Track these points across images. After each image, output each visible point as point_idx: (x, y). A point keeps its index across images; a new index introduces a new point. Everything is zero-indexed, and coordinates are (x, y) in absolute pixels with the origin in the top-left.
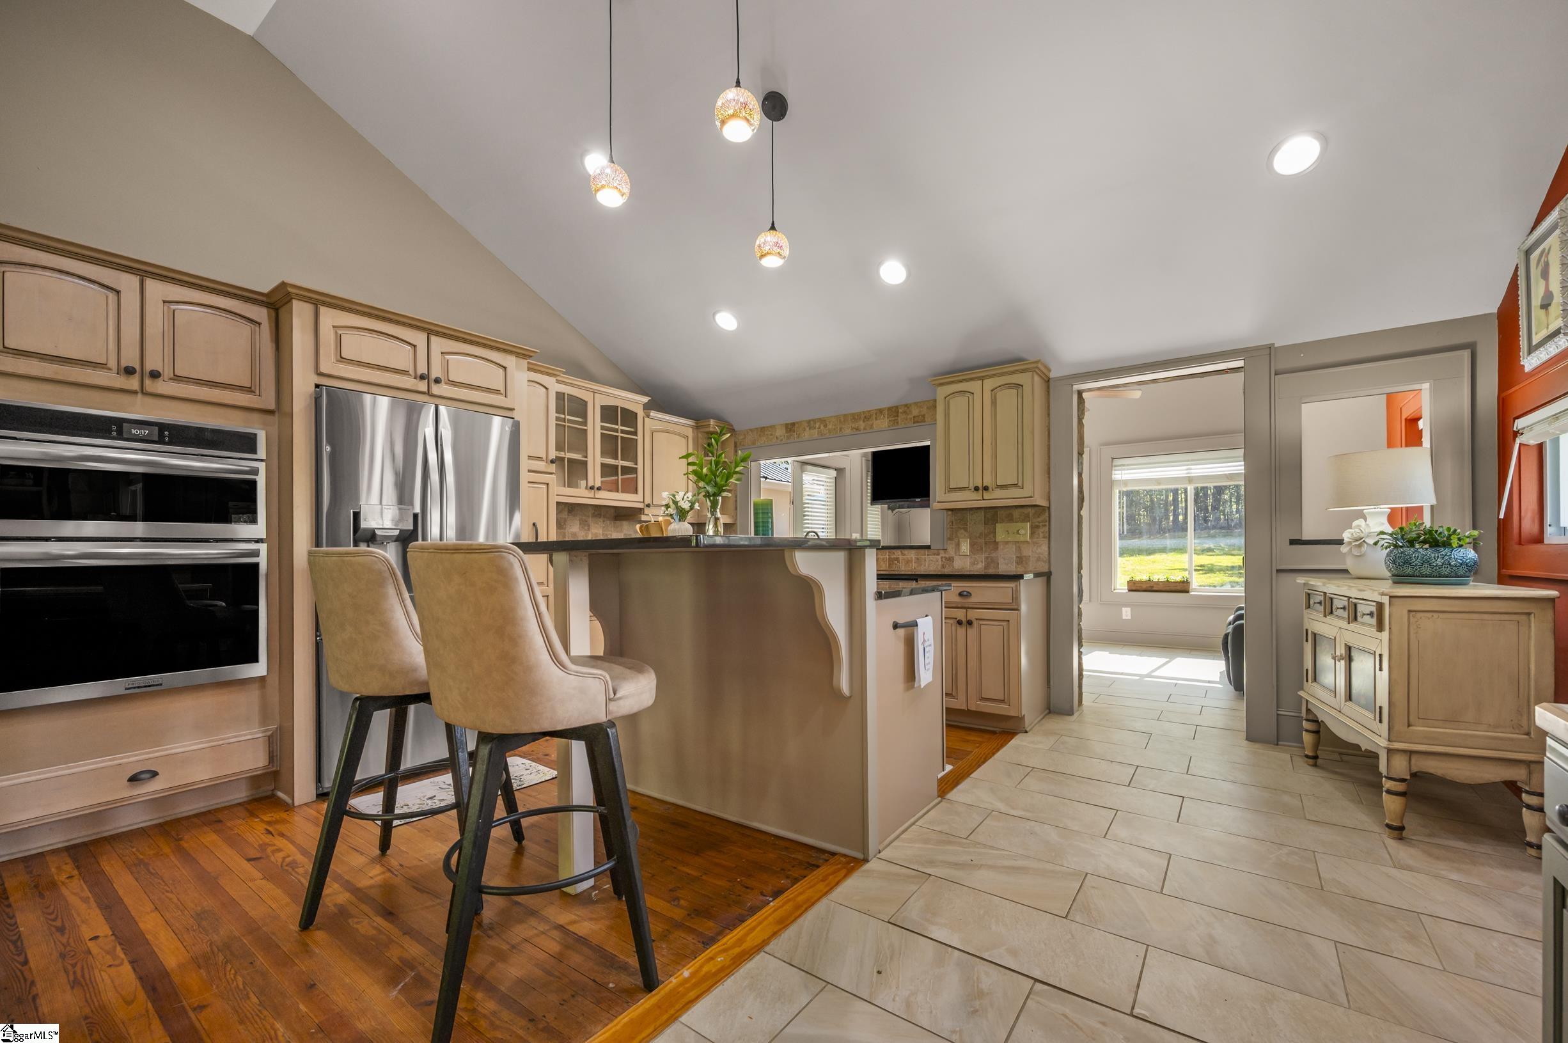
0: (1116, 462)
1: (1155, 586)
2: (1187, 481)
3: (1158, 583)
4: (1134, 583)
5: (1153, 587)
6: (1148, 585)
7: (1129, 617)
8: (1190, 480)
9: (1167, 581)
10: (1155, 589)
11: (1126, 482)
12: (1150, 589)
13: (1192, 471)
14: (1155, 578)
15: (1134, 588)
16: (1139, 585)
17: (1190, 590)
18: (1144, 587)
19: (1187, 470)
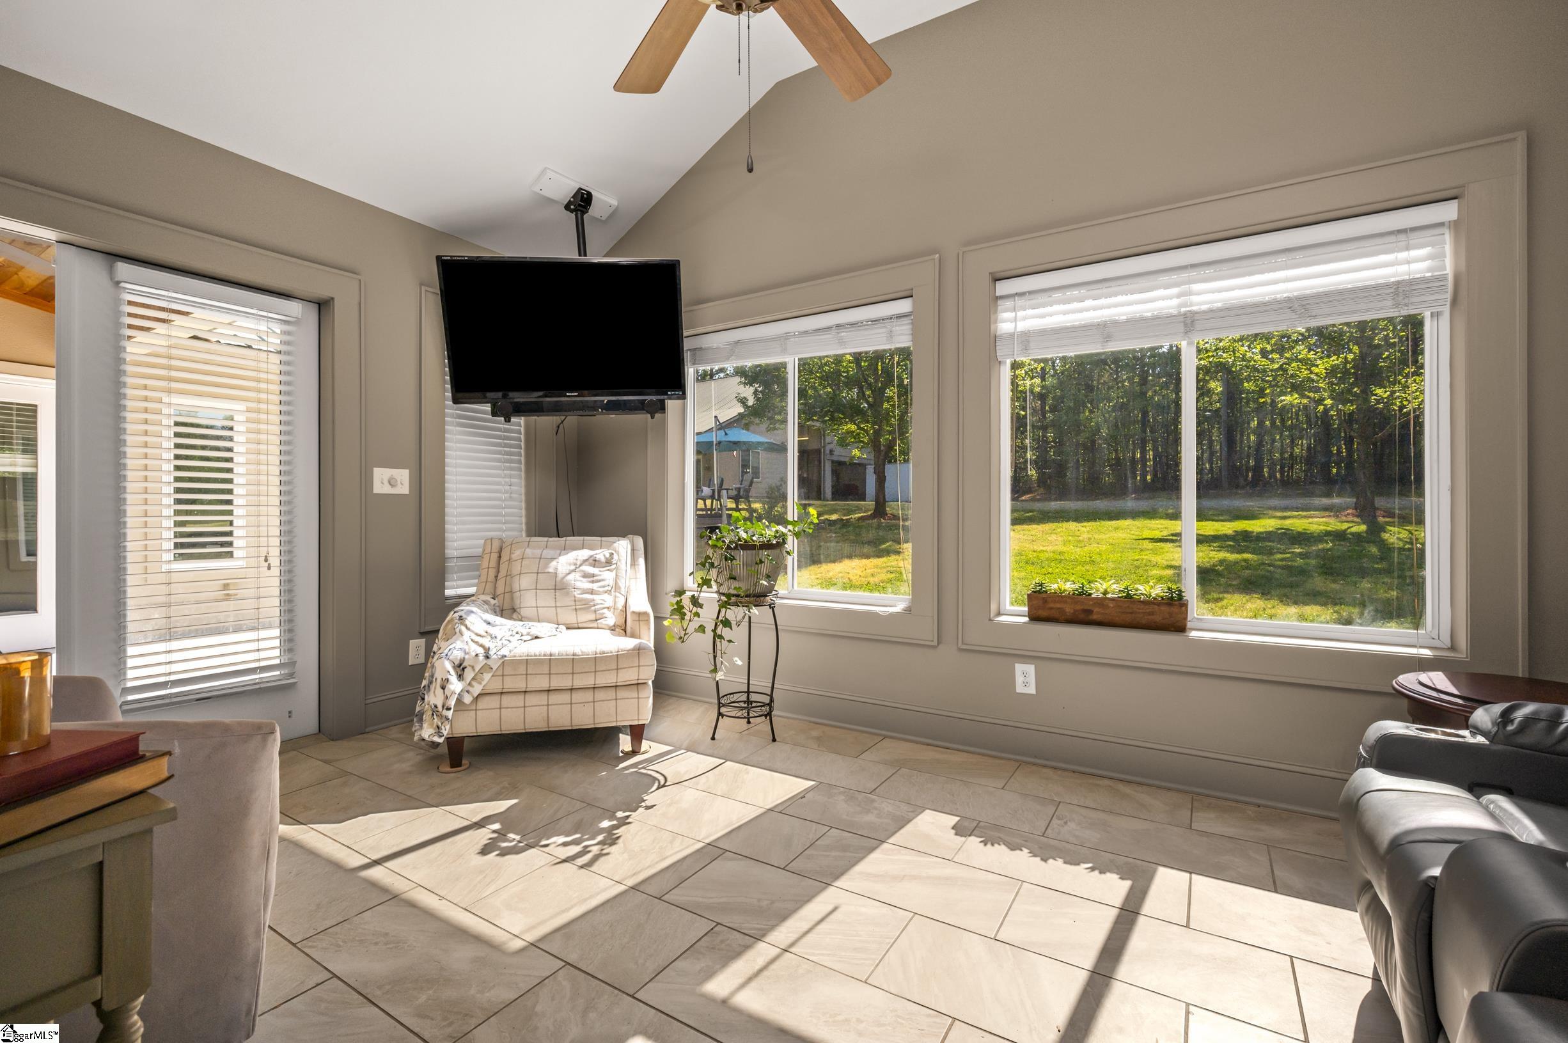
0: (1002, 288)
1: (1096, 610)
2: (1181, 328)
3: (1102, 602)
4: (1045, 601)
5: (1089, 612)
6: (1079, 607)
7: (1032, 690)
8: (1189, 321)
9: (1129, 597)
10: (1095, 617)
11: (1026, 339)
12: (1082, 616)
13: (1195, 299)
14: (1098, 588)
15: (1044, 613)
16: (1058, 606)
17: (1189, 625)
18: (1069, 609)
19: (1179, 296)
